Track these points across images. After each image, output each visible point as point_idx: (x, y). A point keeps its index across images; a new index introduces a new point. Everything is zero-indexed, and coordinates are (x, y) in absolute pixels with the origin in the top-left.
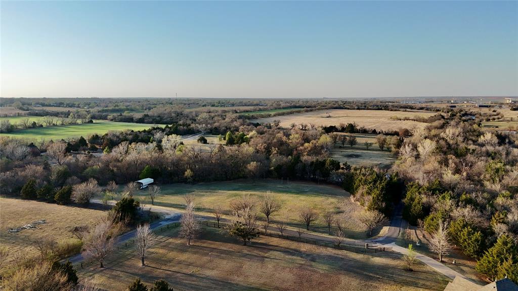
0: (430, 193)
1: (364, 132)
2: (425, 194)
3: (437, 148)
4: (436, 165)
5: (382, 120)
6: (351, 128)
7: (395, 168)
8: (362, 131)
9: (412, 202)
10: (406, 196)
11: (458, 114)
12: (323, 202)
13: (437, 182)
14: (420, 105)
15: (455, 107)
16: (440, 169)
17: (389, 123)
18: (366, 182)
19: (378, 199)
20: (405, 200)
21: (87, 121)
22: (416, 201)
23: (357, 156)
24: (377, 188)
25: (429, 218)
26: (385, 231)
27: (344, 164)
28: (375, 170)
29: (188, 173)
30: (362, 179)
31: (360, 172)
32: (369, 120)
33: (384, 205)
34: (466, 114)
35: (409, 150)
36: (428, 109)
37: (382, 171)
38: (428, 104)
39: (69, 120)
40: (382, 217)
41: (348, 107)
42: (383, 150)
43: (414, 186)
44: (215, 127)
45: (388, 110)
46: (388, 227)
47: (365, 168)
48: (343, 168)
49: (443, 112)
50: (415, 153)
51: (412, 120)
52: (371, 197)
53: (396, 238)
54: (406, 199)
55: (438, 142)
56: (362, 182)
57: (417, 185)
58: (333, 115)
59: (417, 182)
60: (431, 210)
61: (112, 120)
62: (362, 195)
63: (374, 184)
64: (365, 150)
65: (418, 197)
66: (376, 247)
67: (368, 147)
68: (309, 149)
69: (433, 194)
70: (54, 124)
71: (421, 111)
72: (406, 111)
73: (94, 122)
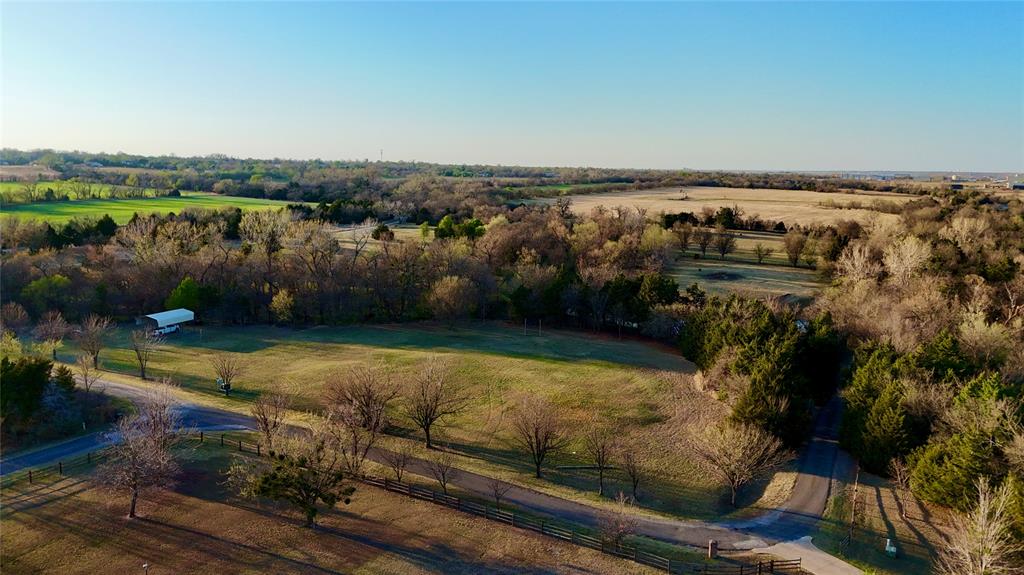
0: (928, 375)
1: (758, 227)
2: (913, 376)
3: (934, 261)
4: (936, 296)
5: (801, 207)
6: (729, 219)
7: (823, 302)
8: (752, 225)
9: (870, 400)
10: (852, 379)
11: (971, 200)
12: (615, 387)
13: (947, 343)
14: (884, 184)
15: (961, 187)
16: (946, 309)
17: (816, 213)
18: (738, 337)
19: (767, 388)
20: (849, 393)
21: (167, 192)
22: (885, 396)
23: (733, 277)
24: (768, 353)
25: (928, 455)
26: (782, 489)
27: (688, 290)
28: (770, 305)
29: (281, 299)
30: (728, 326)
31: (727, 310)
32: (770, 206)
33: (784, 404)
34: (987, 200)
35: (863, 260)
36: (901, 191)
37: (787, 310)
38: (903, 182)
39: (125, 187)
40: (772, 449)
41: (730, 183)
42: (795, 266)
43: (877, 353)
44: (424, 209)
45: (815, 190)
46: (793, 475)
47: (741, 300)
48: (685, 300)
49: (935, 195)
50: (877, 268)
51: (867, 208)
52: (747, 381)
53: (818, 518)
54: (852, 389)
55: (934, 245)
56: (729, 335)
57: (887, 349)
58: (695, 197)
59: (886, 343)
60: (934, 429)
61: (221, 192)
62: (726, 371)
63: (761, 343)
64: (754, 264)
65: (890, 387)
66: (746, 554)
67: (761, 258)
68: (616, 254)
69: (937, 378)
70: (94, 195)
71: (887, 193)
72: (853, 193)
73: (182, 194)
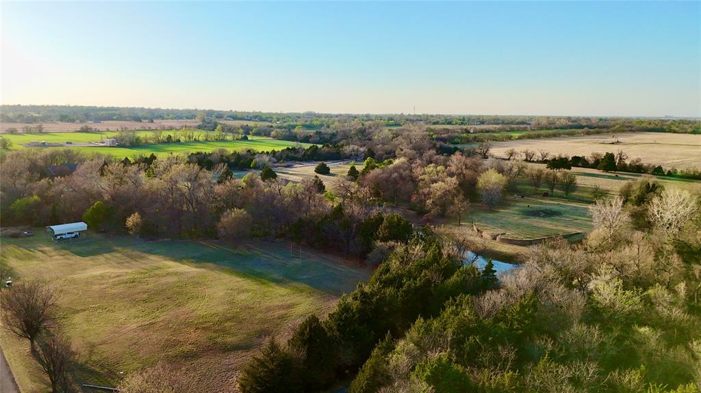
6: (611, 163)
8: (634, 168)
21: (240, 136)
29: (132, 220)
39: (214, 134)
44: (371, 151)
58: (628, 141)
61: (274, 137)
64: (583, 202)
70: (195, 139)
73: (249, 138)
